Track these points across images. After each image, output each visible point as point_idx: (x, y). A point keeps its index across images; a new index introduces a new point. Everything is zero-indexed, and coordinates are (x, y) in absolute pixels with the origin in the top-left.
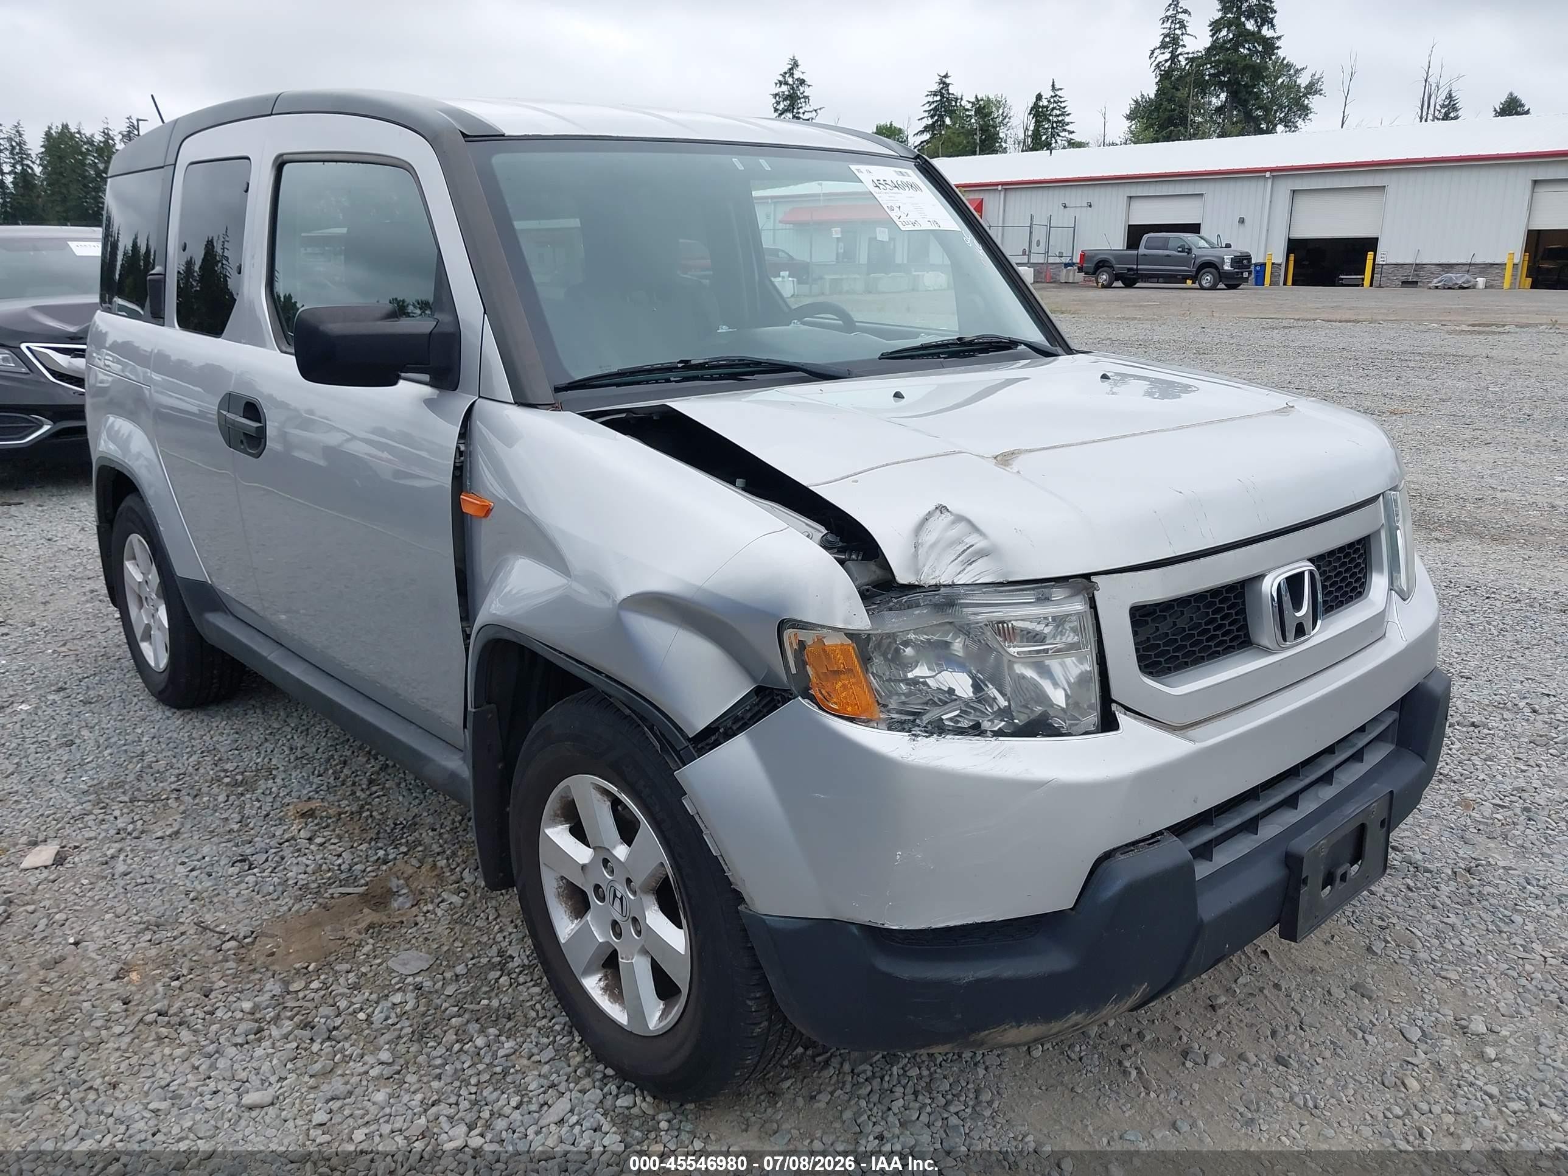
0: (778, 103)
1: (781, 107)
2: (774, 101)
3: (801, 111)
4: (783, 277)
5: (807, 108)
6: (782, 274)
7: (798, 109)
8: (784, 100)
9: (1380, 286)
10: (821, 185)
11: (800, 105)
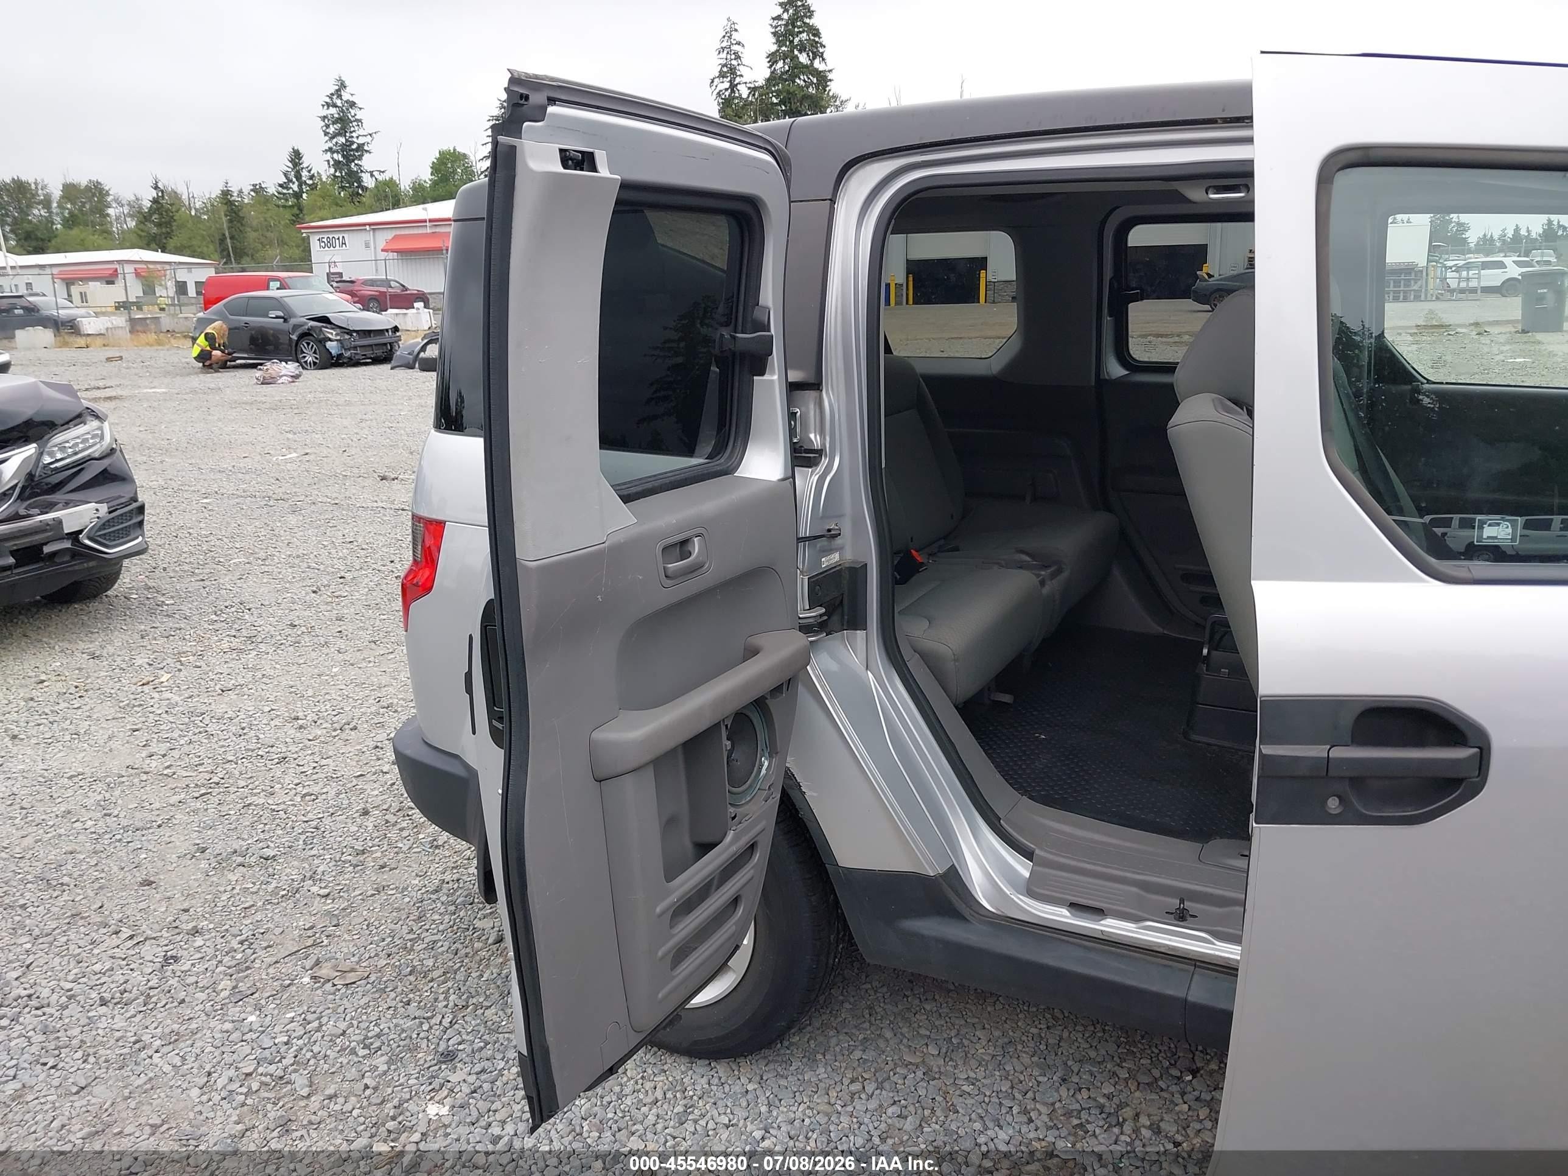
0: (327, 126)
1: (332, 130)
2: (323, 124)
3: (354, 134)
4: (418, 309)
5: (361, 132)
6: (416, 305)
7: (351, 132)
8: (334, 123)
9: (994, 302)
10: (425, 209)
11: (352, 129)
